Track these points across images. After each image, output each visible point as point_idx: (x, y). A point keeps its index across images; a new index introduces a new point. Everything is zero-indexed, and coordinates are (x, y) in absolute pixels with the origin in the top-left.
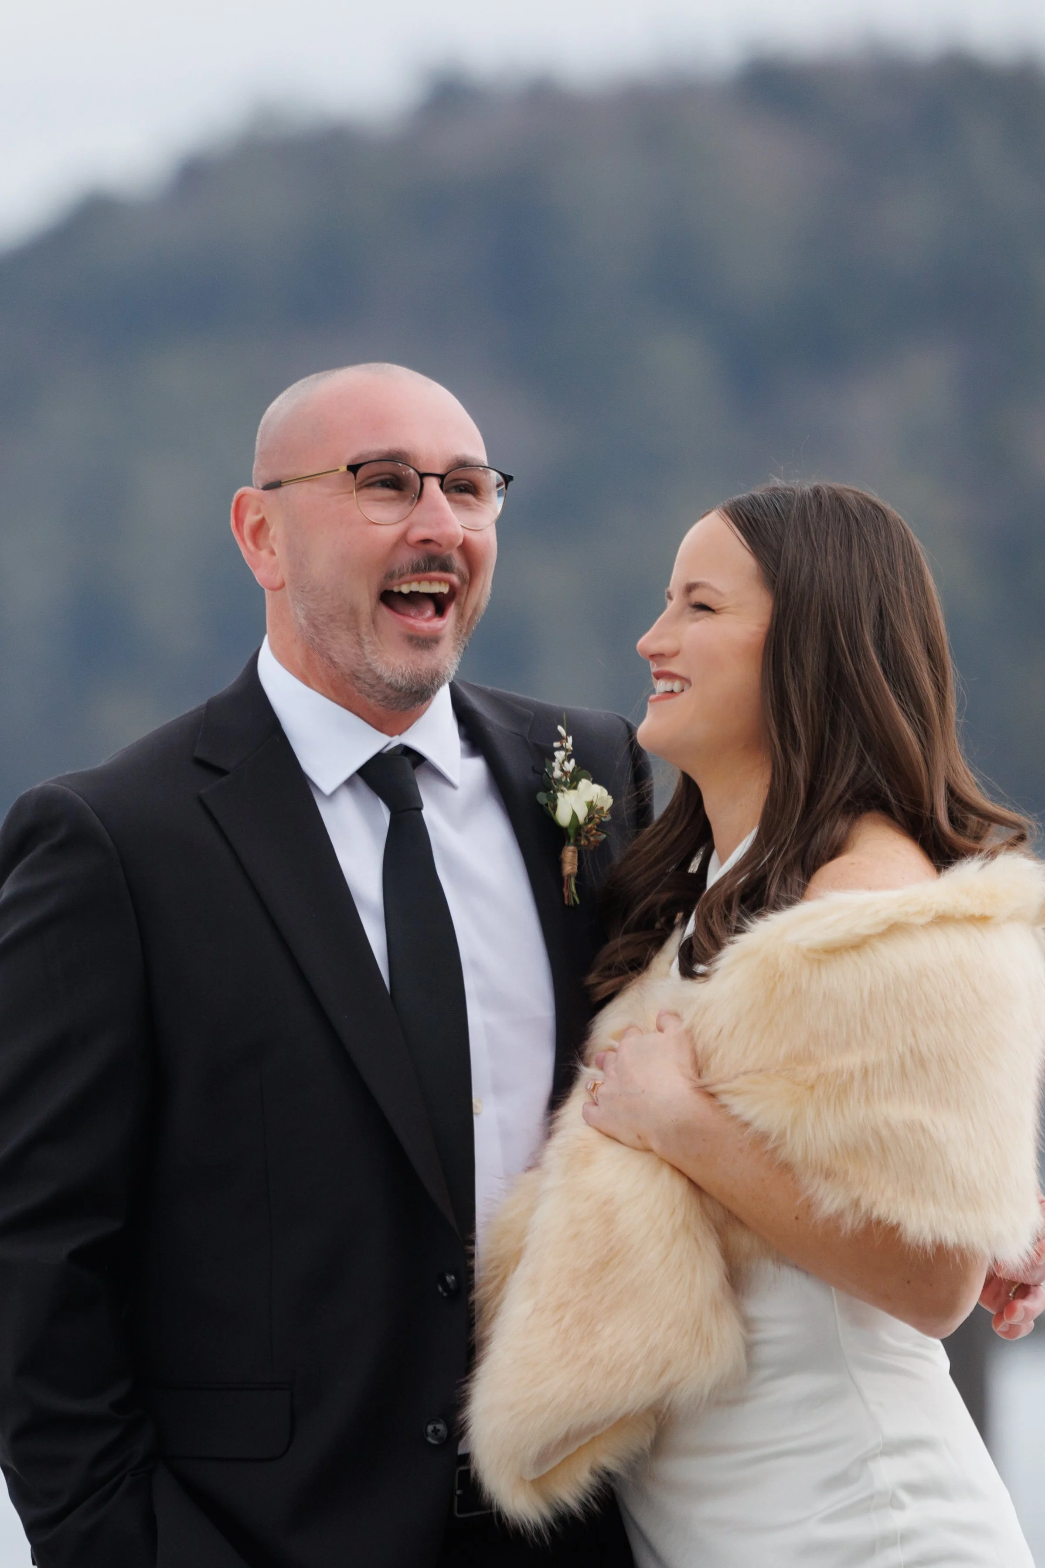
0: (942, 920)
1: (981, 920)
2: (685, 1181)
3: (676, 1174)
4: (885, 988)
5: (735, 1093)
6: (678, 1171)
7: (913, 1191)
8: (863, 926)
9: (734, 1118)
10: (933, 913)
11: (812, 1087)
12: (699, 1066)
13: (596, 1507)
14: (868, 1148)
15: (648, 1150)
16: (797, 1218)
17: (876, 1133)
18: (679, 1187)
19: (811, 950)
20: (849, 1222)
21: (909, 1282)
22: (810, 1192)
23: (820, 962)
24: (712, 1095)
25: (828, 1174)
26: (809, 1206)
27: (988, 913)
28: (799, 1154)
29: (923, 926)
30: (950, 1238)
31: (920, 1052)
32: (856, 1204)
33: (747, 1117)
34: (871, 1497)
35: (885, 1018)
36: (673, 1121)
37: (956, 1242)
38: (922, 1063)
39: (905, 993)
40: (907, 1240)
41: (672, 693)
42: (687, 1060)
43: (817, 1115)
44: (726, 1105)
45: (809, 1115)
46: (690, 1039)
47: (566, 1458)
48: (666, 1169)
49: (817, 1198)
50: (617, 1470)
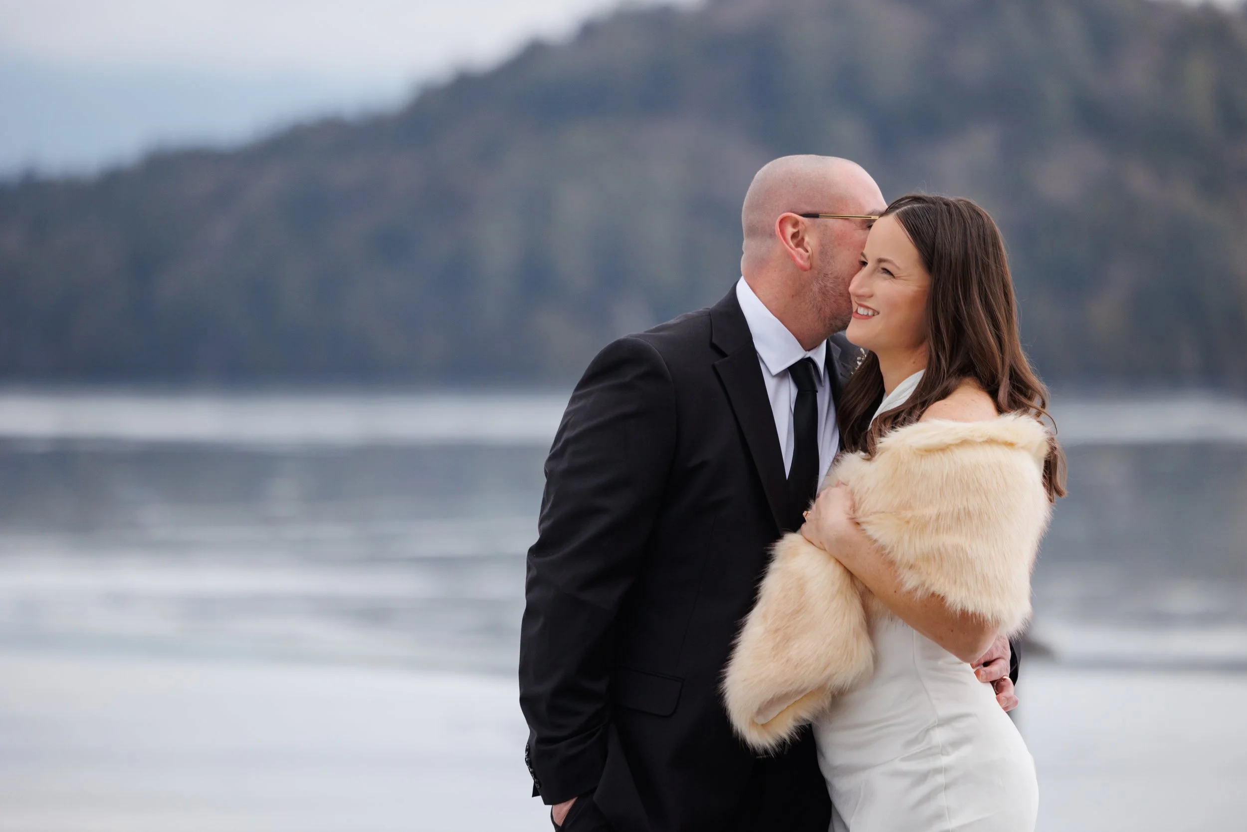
0: (991, 441)
1: (1010, 445)
2: (842, 568)
3: (838, 564)
4: (955, 473)
5: (869, 523)
6: (838, 561)
7: (955, 582)
8: (948, 439)
9: (869, 538)
11: (908, 522)
12: (854, 508)
13: (798, 738)
14: (934, 557)
15: (825, 550)
16: (895, 592)
17: (939, 550)
18: (839, 571)
19: (919, 450)
21: (952, 631)
22: (901, 577)
23: (922, 456)
24: (858, 524)
25: (911, 567)
26: (901, 584)
27: (1014, 442)
28: (899, 557)
29: (980, 443)
30: (971, 608)
31: (969, 509)
32: (923, 584)
33: (876, 536)
34: (930, 748)
35: (953, 489)
37: (973, 610)
38: (969, 515)
39: (966, 477)
40: (947, 604)
41: (867, 317)
42: (848, 504)
43: (910, 538)
44: (864, 530)
45: (906, 538)
46: (852, 493)
47: (780, 713)
48: (833, 561)
49: (904, 580)
50: (808, 718)
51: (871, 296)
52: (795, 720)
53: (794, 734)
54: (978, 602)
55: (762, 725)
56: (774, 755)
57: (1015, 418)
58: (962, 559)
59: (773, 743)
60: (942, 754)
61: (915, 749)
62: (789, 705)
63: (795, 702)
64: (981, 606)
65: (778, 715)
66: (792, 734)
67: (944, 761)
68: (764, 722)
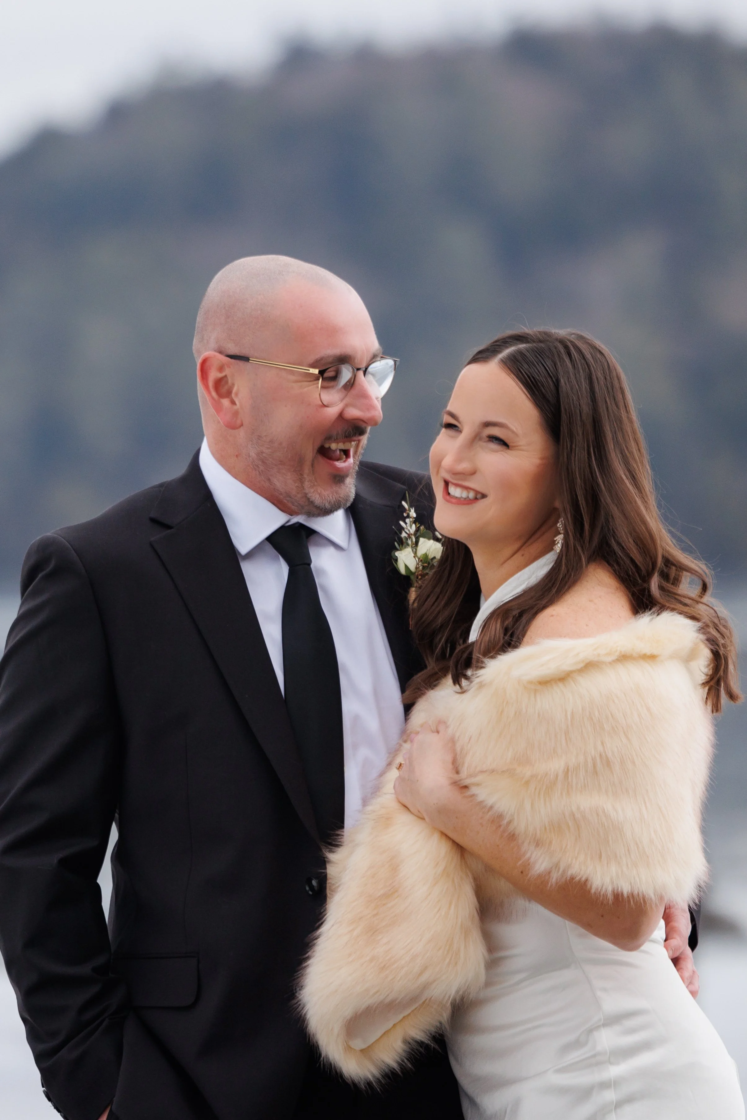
0: (624, 658)
1: (651, 658)
2: (451, 842)
3: (444, 837)
4: (582, 709)
5: (478, 785)
7: (600, 857)
8: (567, 665)
9: (481, 805)
10: (617, 654)
11: (527, 783)
12: (456, 765)
14: (568, 825)
15: (423, 819)
16: (522, 872)
17: (573, 815)
18: (444, 847)
19: (531, 682)
20: (555, 877)
22: (528, 856)
23: (536, 691)
24: (466, 787)
25: (538, 843)
26: (527, 866)
27: (655, 652)
28: (522, 830)
29: (610, 663)
30: (626, 889)
31: (606, 756)
32: (557, 865)
33: (490, 802)
34: (594, 1056)
35: (582, 731)
36: (434, 804)
38: (608, 763)
39: (597, 713)
40: (593, 891)
41: (468, 502)
42: (449, 758)
43: (532, 804)
44: (473, 795)
45: (528, 806)
46: (453, 741)
47: (384, 1033)
48: (436, 836)
49: (532, 860)
50: (423, 1040)
51: (473, 473)
52: (405, 1041)
53: (406, 1061)
54: (634, 878)
55: (362, 1051)
56: (380, 1090)
57: (651, 620)
58: (606, 824)
59: (376, 1073)
60: (611, 1063)
61: (574, 1056)
62: (396, 1023)
63: (404, 1017)
64: (638, 883)
65: (381, 1037)
66: (403, 1061)
67: (615, 1071)
68: (364, 1046)
